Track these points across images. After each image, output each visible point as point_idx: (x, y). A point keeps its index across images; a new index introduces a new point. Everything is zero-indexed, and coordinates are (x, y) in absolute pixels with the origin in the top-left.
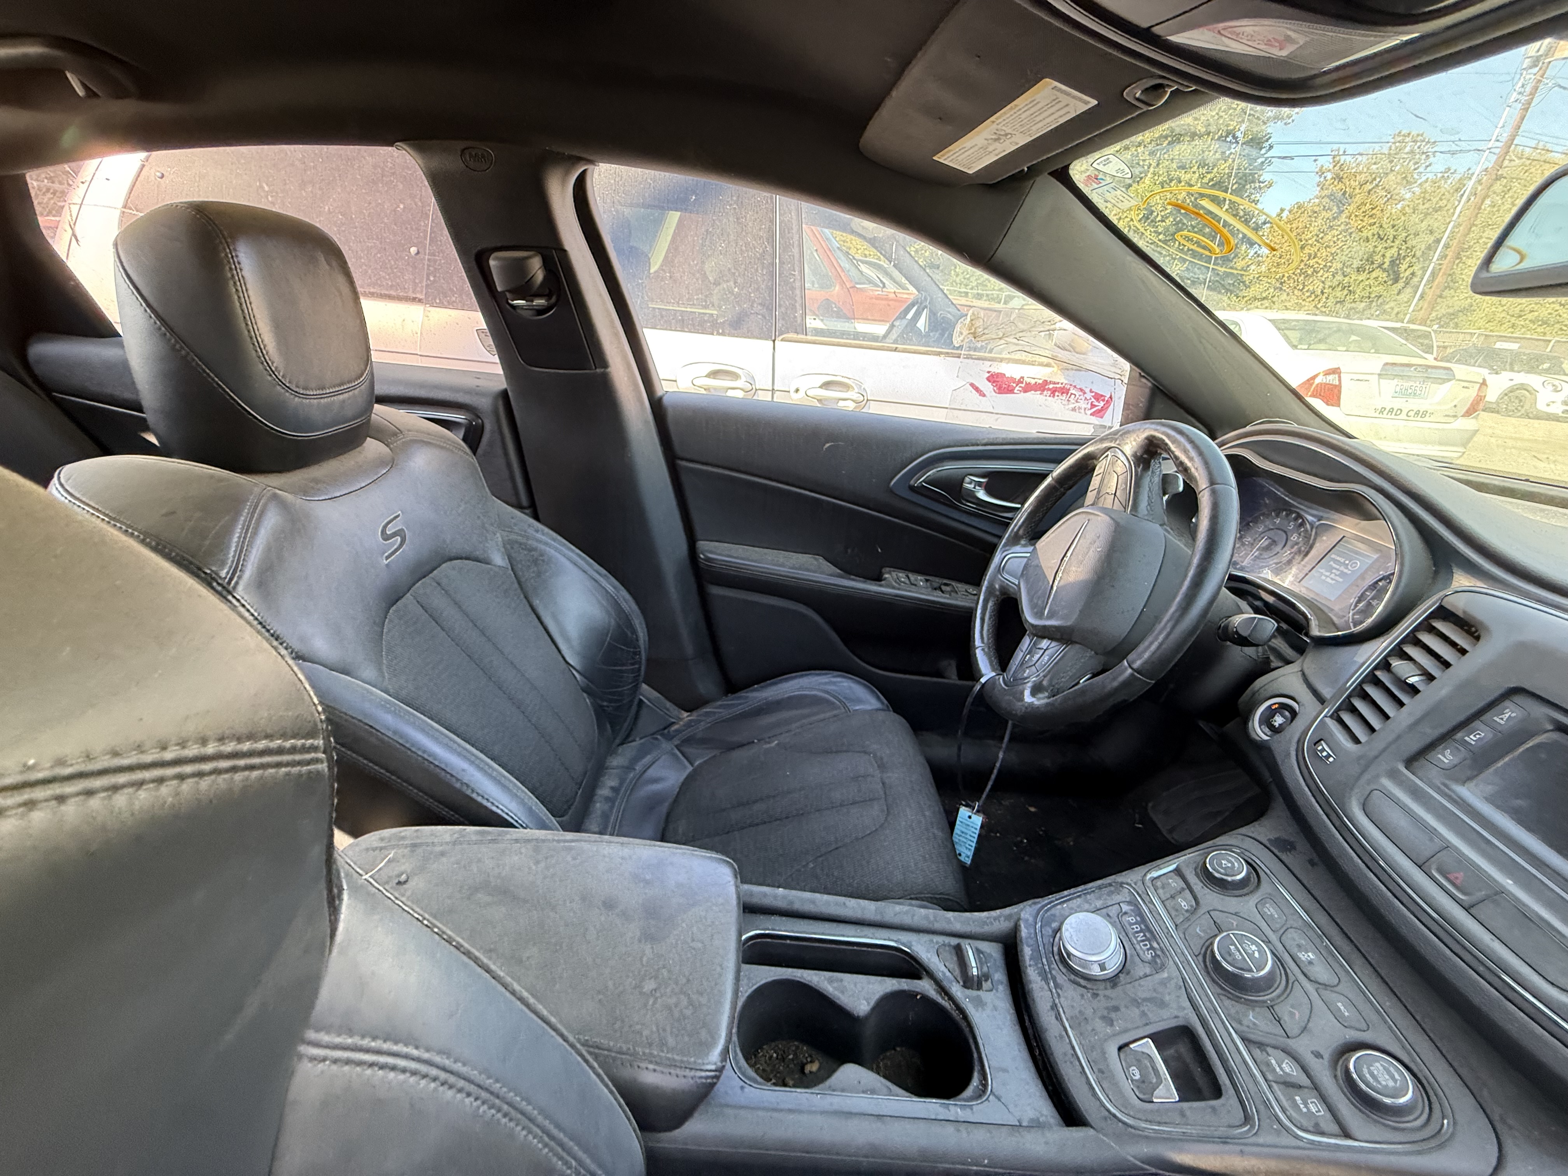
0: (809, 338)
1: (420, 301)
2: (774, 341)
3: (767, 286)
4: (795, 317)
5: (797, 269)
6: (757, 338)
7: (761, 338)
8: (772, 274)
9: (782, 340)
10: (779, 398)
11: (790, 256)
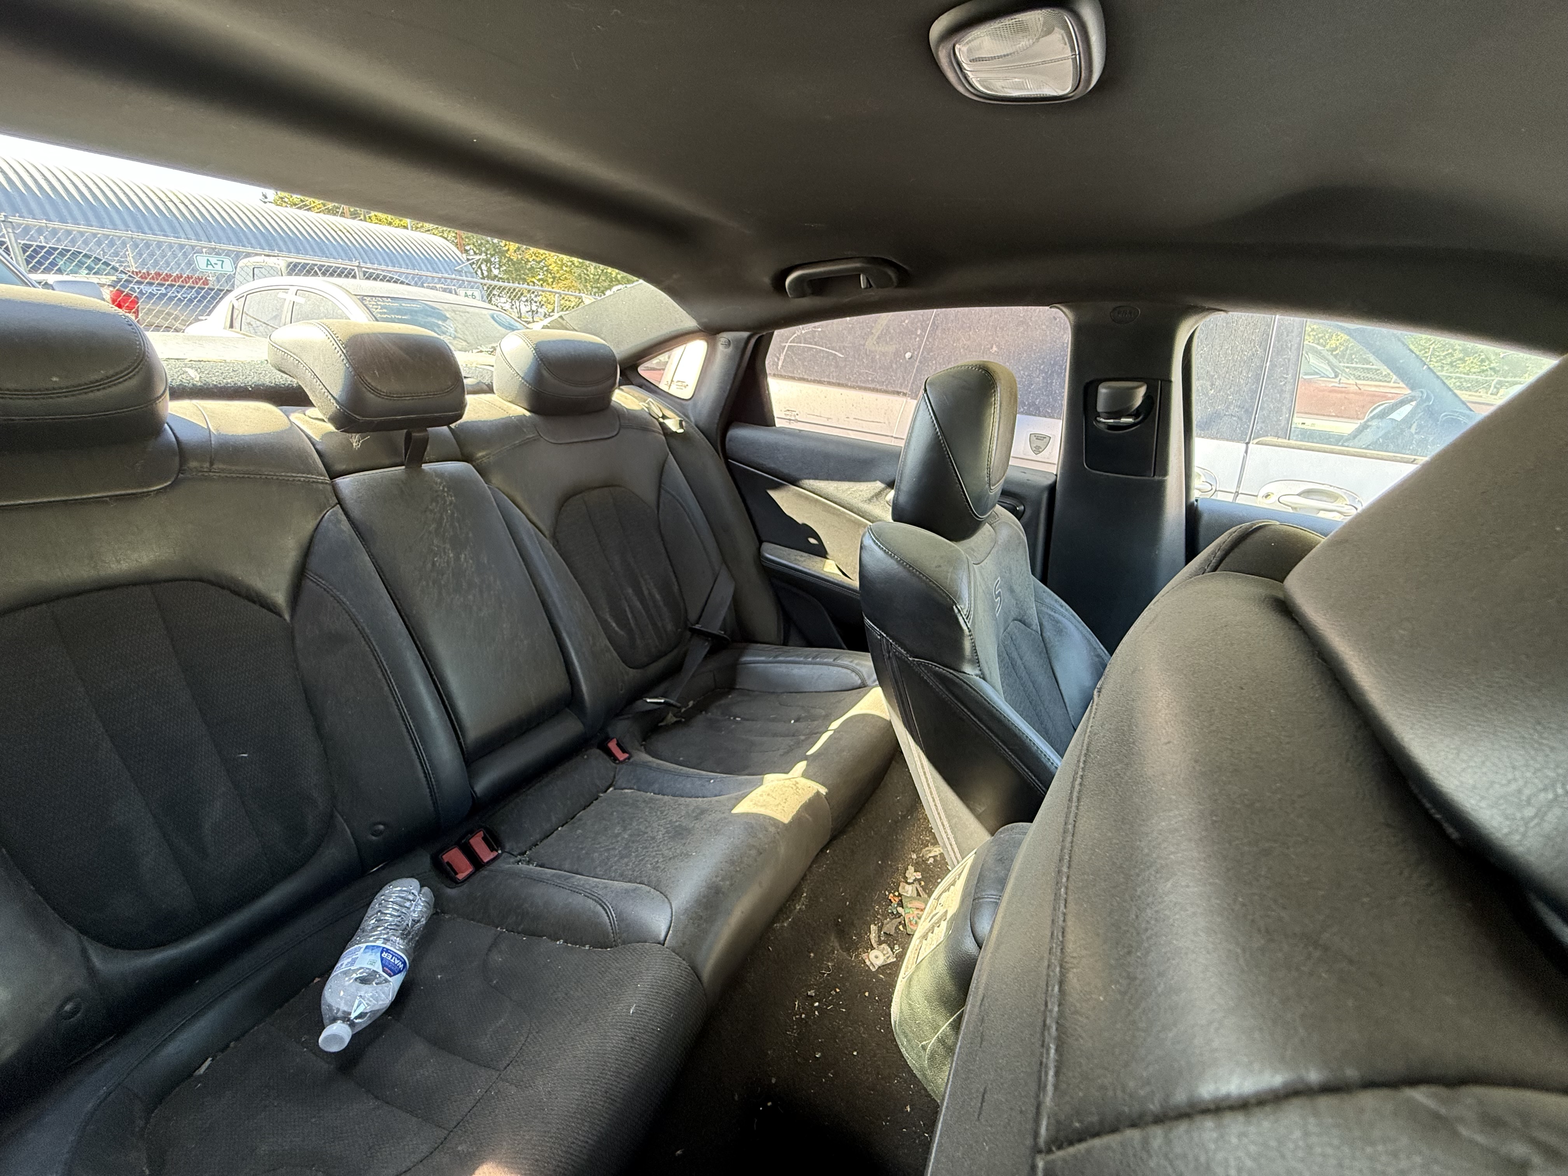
0: (1292, 442)
1: (905, 394)
2: (1248, 443)
3: (1250, 390)
4: (1279, 420)
5: (1291, 372)
6: (1228, 440)
7: (1233, 440)
8: (1257, 378)
9: (1257, 443)
10: (1241, 500)
11: (1284, 359)
